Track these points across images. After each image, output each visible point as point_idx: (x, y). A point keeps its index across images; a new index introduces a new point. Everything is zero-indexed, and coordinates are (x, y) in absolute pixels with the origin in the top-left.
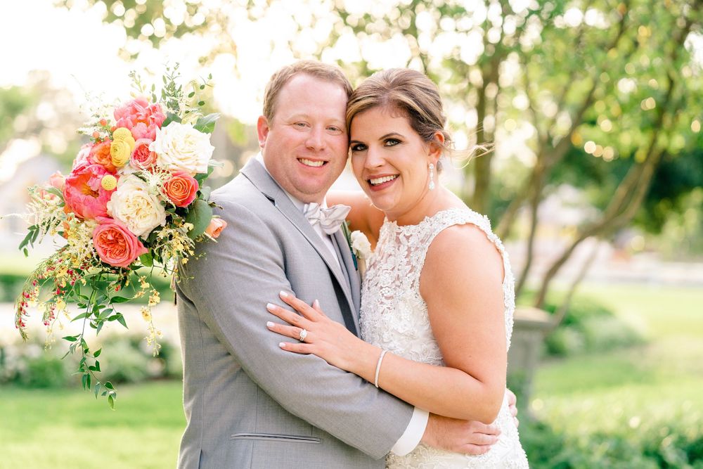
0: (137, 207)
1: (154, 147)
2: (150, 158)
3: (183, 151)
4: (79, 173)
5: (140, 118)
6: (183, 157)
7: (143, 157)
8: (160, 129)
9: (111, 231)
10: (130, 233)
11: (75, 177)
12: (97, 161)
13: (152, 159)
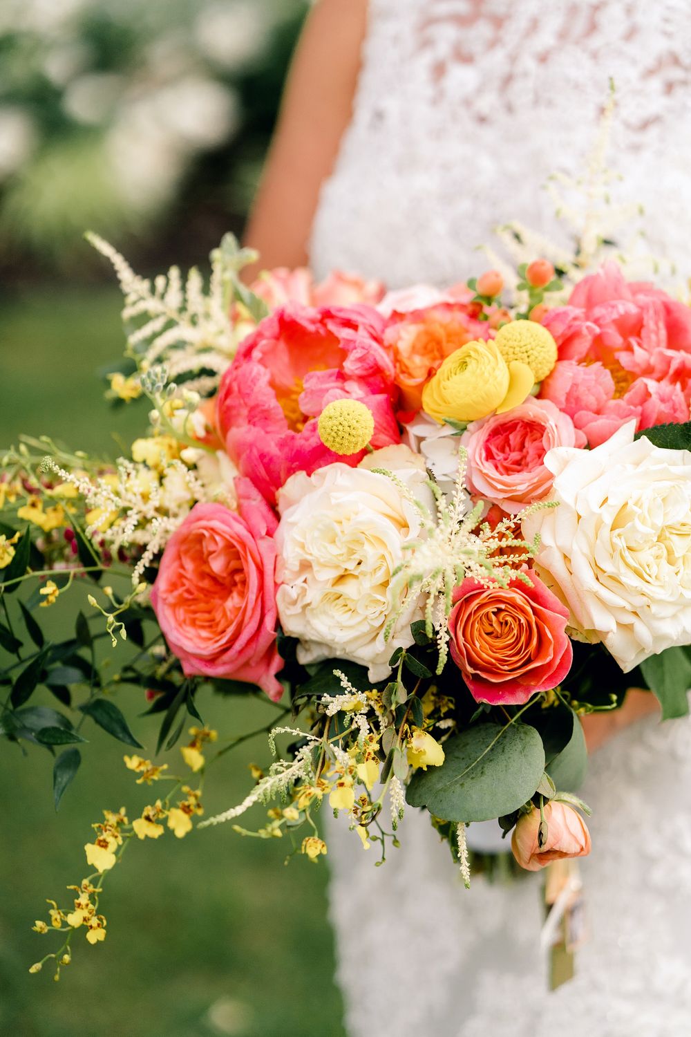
0: (351, 566)
1: (565, 463)
2: (521, 482)
3: (627, 554)
4: (331, 326)
5: (624, 358)
6: (608, 567)
7: (515, 456)
8: (637, 437)
9: (234, 551)
10: (269, 604)
11: (311, 328)
12: (404, 346)
13: (522, 488)
